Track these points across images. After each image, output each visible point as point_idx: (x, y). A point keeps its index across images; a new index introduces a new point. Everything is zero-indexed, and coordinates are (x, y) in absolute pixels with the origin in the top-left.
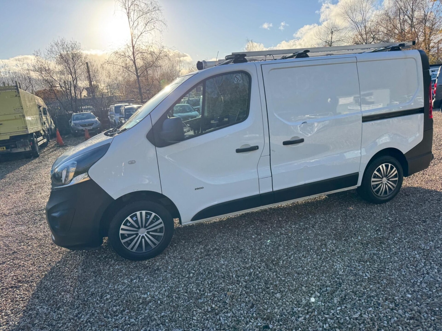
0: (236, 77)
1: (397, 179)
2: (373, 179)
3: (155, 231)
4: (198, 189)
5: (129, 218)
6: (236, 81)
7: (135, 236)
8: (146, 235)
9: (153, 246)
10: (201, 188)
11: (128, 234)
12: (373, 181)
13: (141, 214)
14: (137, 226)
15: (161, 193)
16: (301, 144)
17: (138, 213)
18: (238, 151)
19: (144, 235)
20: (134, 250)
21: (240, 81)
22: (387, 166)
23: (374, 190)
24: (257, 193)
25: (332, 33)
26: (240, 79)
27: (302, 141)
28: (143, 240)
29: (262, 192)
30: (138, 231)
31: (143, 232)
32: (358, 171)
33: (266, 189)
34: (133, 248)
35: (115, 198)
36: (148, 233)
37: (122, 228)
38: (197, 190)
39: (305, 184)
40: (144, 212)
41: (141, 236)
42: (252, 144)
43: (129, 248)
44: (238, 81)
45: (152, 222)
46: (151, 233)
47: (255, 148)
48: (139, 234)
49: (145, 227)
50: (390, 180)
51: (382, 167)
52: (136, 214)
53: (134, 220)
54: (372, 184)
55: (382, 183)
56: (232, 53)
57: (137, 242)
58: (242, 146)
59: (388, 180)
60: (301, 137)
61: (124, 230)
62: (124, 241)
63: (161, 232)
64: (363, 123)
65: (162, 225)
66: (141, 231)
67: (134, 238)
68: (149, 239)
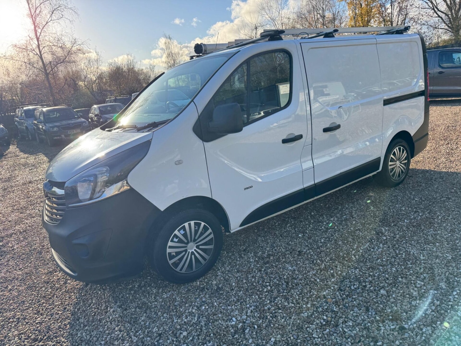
0: (278, 57)
1: (406, 161)
2: (390, 163)
3: (205, 244)
4: (247, 188)
5: (176, 232)
6: (279, 60)
7: (184, 253)
8: (195, 250)
10: (250, 187)
11: (176, 252)
12: (391, 165)
13: (190, 224)
14: (186, 241)
15: (211, 197)
16: (338, 131)
17: (186, 225)
18: (285, 141)
19: (193, 251)
20: (183, 271)
21: (282, 61)
22: (400, 149)
23: (391, 174)
24: (301, 187)
25: (256, 29)
26: (282, 59)
27: (338, 127)
28: (193, 256)
29: (306, 185)
30: (186, 247)
31: (192, 248)
32: (380, 156)
33: (309, 182)
34: (182, 269)
35: (162, 209)
36: (197, 247)
37: (169, 246)
38: (246, 190)
39: (340, 174)
40: (192, 223)
41: (190, 251)
42: (297, 133)
43: (178, 269)
44: (280, 60)
45: (202, 234)
46: (201, 247)
47: (300, 137)
48: (188, 251)
52: (184, 226)
53: (182, 234)
54: (390, 168)
55: (396, 166)
56: (264, 30)
59: (401, 163)
60: (338, 123)
61: (172, 247)
62: (172, 261)
63: (211, 244)
64: (384, 107)
65: (212, 236)
66: (190, 246)
67: (183, 257)
68: (199, 254)
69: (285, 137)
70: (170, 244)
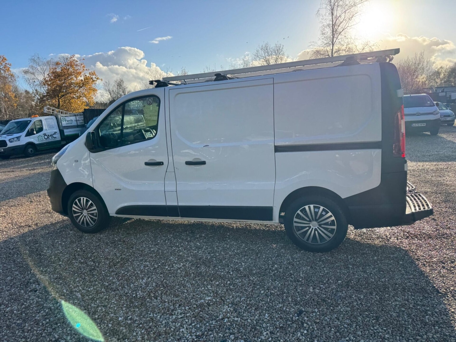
3: (92, 214)
4: (118, 190)
5: (77, 200)
9: (91, 225)
10: (120, 190)
11: (77, 211)
12: (296, 222)
14: (81, 207)
15: (94, 188)
16: (203, 166)
17: (82, 198)
18: (147, 164)
19: (86, 215)
20: (80, 224)
22: (316, 208)
23: (298, 233)
24: (163, 204)
27: (204, 163)
28: (85, 218)
29: (169, 204)
30: (82, 211)
32: (271, 205)
33: (172, 202)
34: (79, 222)
35: (68, 185)
36: (88, 214)
38: (117, 191)
39: (209, 206)
42: (158, 160)
45: (90, 207)
47: (160, 164)
48: (83, 214)
49: (87, 210)
50: (322, 226)
51: (310, 208)
53: (80, 202)
54: (295, 224)
55: (310, 227)
57: (81, 219)
58: (150, 160)
60: (203, 159)
61: (75, 208)
62: (74, 215)
63: (96, 216)
64: (276, 153)
65: (96, 211)
66: (85, 212)
67: (79, 216)
68: (88, 219)
69: (147, 161)
70: (74, 205)
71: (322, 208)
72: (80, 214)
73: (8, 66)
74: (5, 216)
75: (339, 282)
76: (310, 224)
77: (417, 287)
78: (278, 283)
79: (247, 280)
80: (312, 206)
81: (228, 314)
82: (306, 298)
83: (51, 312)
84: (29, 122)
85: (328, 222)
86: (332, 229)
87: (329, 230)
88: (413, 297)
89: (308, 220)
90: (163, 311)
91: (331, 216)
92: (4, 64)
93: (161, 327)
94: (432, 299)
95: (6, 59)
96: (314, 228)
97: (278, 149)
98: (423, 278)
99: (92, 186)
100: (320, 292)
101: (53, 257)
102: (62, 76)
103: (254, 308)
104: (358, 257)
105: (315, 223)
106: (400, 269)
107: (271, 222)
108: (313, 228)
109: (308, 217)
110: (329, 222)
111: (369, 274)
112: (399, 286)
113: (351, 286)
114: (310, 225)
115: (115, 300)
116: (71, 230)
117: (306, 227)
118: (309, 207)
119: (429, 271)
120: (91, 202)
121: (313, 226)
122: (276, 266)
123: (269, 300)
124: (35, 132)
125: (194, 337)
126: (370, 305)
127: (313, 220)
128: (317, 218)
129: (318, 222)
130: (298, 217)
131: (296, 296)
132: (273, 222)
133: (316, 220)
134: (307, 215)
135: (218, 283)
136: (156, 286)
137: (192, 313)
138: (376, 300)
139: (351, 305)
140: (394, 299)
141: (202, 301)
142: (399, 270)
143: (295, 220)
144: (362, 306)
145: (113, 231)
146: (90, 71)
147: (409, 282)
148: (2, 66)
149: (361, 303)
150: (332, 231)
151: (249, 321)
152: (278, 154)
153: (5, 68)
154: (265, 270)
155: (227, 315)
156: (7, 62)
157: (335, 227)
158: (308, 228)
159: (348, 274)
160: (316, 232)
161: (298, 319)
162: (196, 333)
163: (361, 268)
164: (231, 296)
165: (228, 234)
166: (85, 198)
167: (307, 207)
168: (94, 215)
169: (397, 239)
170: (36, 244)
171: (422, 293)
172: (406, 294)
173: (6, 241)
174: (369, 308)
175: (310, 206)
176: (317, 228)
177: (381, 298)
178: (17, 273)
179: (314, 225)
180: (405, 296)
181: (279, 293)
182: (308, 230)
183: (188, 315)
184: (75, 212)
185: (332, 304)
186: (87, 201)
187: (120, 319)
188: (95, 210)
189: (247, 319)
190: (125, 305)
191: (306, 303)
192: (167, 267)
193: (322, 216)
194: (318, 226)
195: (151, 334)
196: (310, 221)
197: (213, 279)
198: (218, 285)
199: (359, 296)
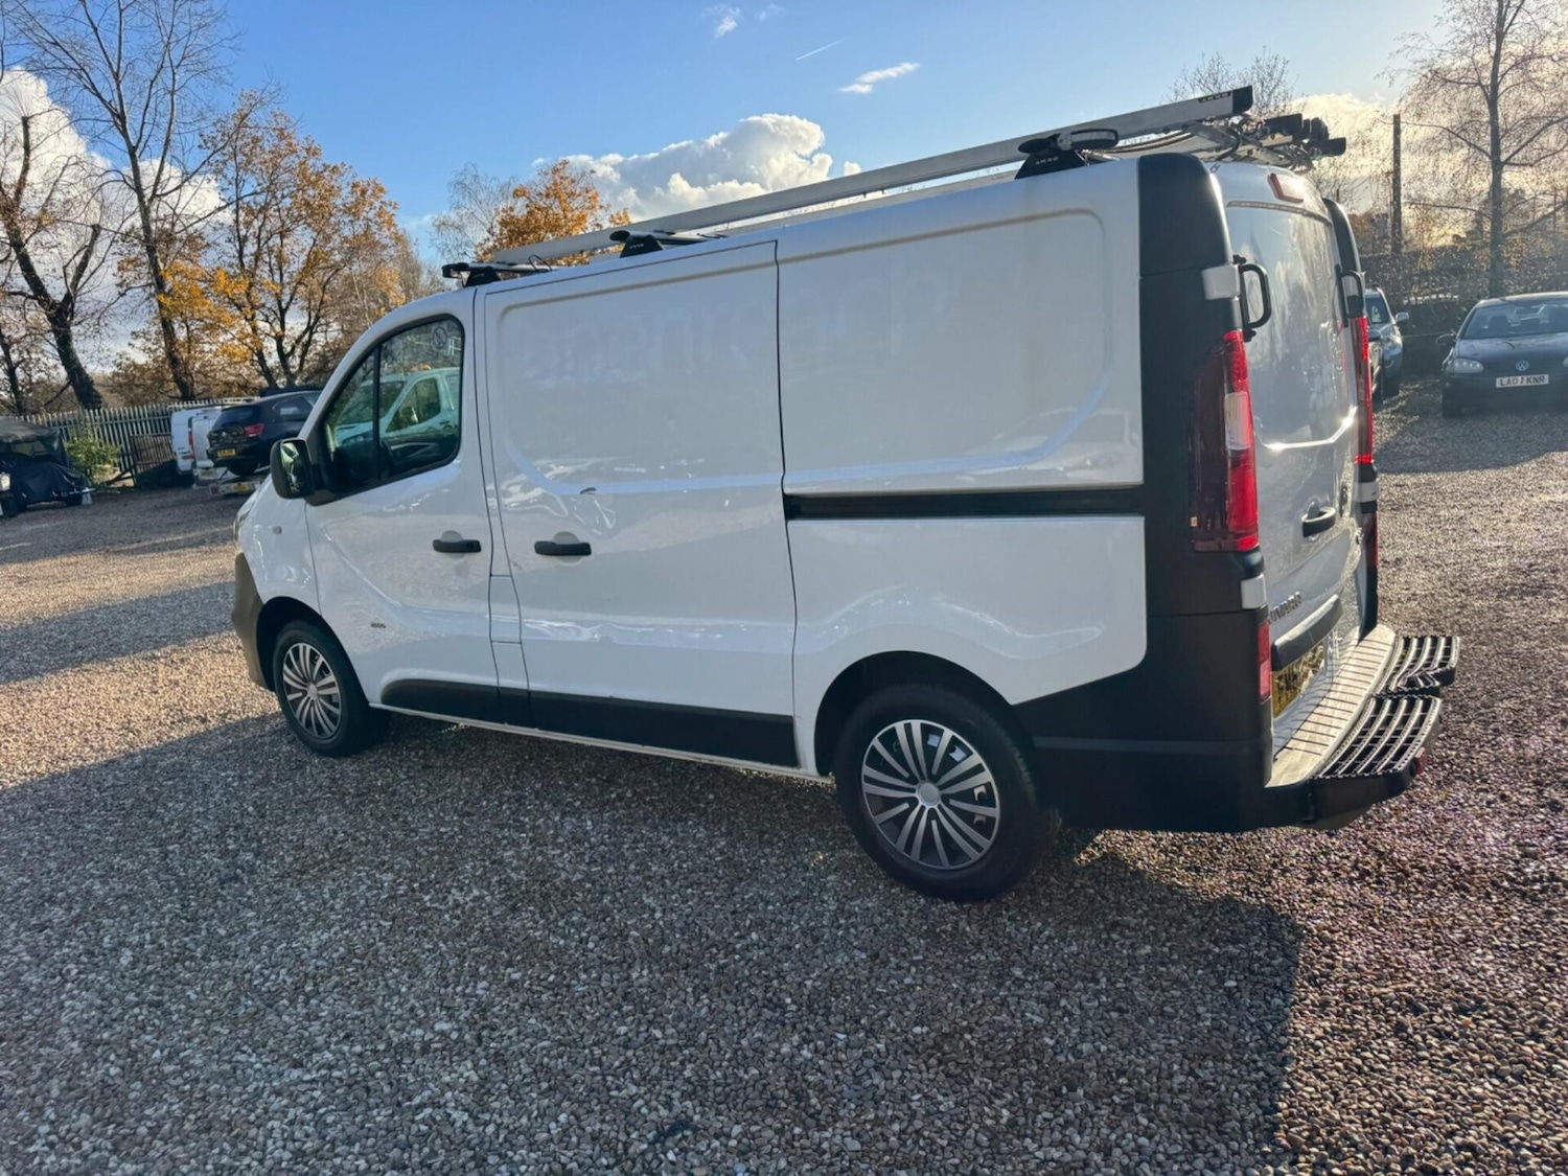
3: (329, 698)
4: (377, 625)
5: (291, 652)
9: (329, 733)
10: (381, 626)
11: (292, 686)
13: (305, 650)
14: (301, 675)
15: (319, 614)
17: (301, 646)
18: (438, 546)
19: (314, 700)
20: (304, 723)
23: (878, 820)
24: (491, 681)
27: (583, 550)
28: (312, 709)
30: (305, 686)
31: (313, 693)
32: (790, 713)
34: (301, 718)
36: (318, 697)
37: (284, 670)
38: (375, 629)
41: (311, 699)
43: (297, 716)
45: (321, 675)
47: (473, 547)
48: (309, 695)
49: (315, 683)
50: (952, 802)
51: (909, 731)
55: (913, 801)
57: (304, 708)
58: (446, 534)
60: (582, 538)
61: (289, 676)
62: (290, 697)
63: (336, 705)
64: (791, 523)
65: (336, 690)
66: (312, 689)
67: (300, 699)
68: (319, 711)
69: (438, 537)
70: (286, 668)
71: (948, 734)
72: (300, 694)
73: (389, 209)
74: (177, 684)
75: (917, 1030)
76: (913, 791)
77: (1197, 1102)
78: (706, 1001)
79: (616, 977)
80: (916, 724)
81: (449, 1095)
82: (746, 1077)
83: (18, 1002)
84: (399, 385)
85: (972, 790)
86: (988, 817)
87: (977, 819)
88: (1143, 1141)
89: (906, 774)
90: (286, 1048)
91: (978, 769)
92: (377, 204)
93: (231, 1103)
94: (1217, 1162)
95: (381, 190)
96: (928, 808)
97: (796, 507)
98: (1260, 1064)
99: (317, 611)
100: (811, 1060)
101: (176, 824)
102: (529, 234)
103: (544, 1085)
104: (1078, 937)
105: (930, 788)
106: (1201, 1009)
107: (795, 770)
108: (923, 808)
109: (907, 768)
110: (977, 791)
111: (1059, 1013)
112: (1129, 1085)
113: (944, 1054)
114: (916, 795)
115: (198, 989)
116: (290, 743)
117: (900, 801)
118: (908, 728)
119: (1318, 1038)
120: (321, 659)
121: (925, 798)
122: (754, 936)
123: (617, 1064)
124: (415, 417)
125: (287, 1155)
126: (945, 1143)
127: (923, 778)
128: (935, 771)
129: (941, 788)
130: (876, 761)
131: (716, 1064)
132: (802, 770)
133: (934, 779)
134: (899, 757)
135: (516, 976)
136: (343, 959)
137: (353, 1071)
138: (987, 1128)
139: (879, 1130)
140: (1057, 1136)
141: (419, 1032)
142: (1198, 1015)
143: (867, 771)
144: (916, 1142)
145: (394, 755)
146: (613, 211)
147: (1191, 1072)
148: (373, 212)
149: (917, 1132)
150: (984, 827)
151: (491, 1129)
152: (798, 525)
153: (380, 216)
154: (707, 949)
155: (443, 1094)
156: (385, 198)
157: (995, 812)
158: (906, 806)
159: (979, 1002)
160: (934, 823)
161: (643, 1153)
162: (304, 1143)
163: (1050, 985)
164: (515, 1029)
165: (711, 797)
166: (309, 647)
167: (899, 726)
168: (334, 700)
169: (1310, 881)
170: (170, 779)
171: (1192, 1130)
172: (1125, 1124)
173: (112, 761)
174: (931, 1156)
175: (910, 724)
176: (935, 807)
177: (1012, 1123)
178: (53, 865)
179: (927, 797)
180: (1113, 1130)
181: (671, 1042)
182: (908, 812)
183: (336, 1074)
184: (290, 689)
185: (811, 1116)
186: (313, 656)
187: (157, 1053)
188: (332, 685)
189: (486, 1124)
190: (208, 1012)
191: (727, 1096)
192: (427, 898)
193: (947, 763)
194: (940, 802)
195: (189, 1120)
196: (913, 780)
197: (519, 958)
198: (512, 983)
199: (940, 1098)
